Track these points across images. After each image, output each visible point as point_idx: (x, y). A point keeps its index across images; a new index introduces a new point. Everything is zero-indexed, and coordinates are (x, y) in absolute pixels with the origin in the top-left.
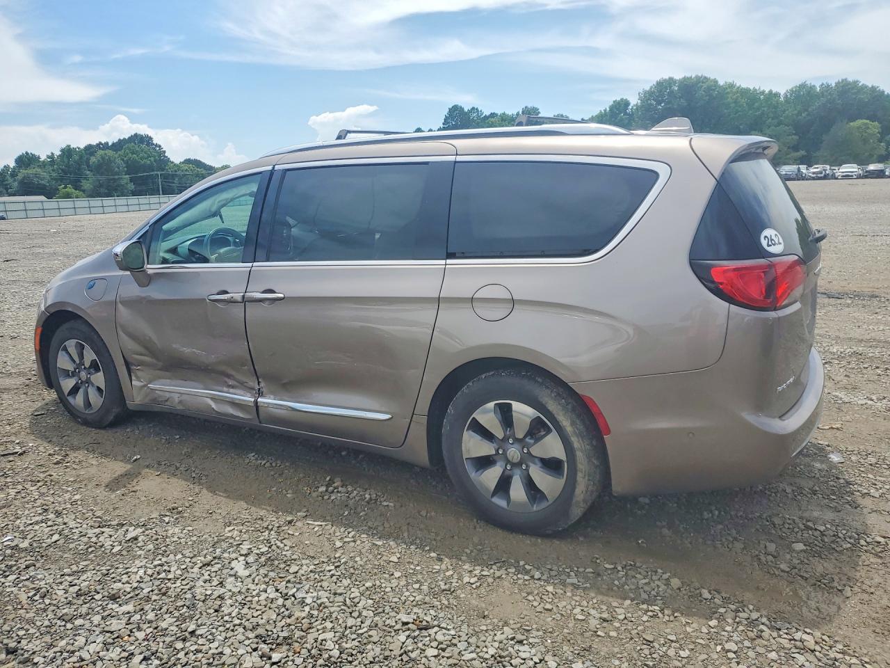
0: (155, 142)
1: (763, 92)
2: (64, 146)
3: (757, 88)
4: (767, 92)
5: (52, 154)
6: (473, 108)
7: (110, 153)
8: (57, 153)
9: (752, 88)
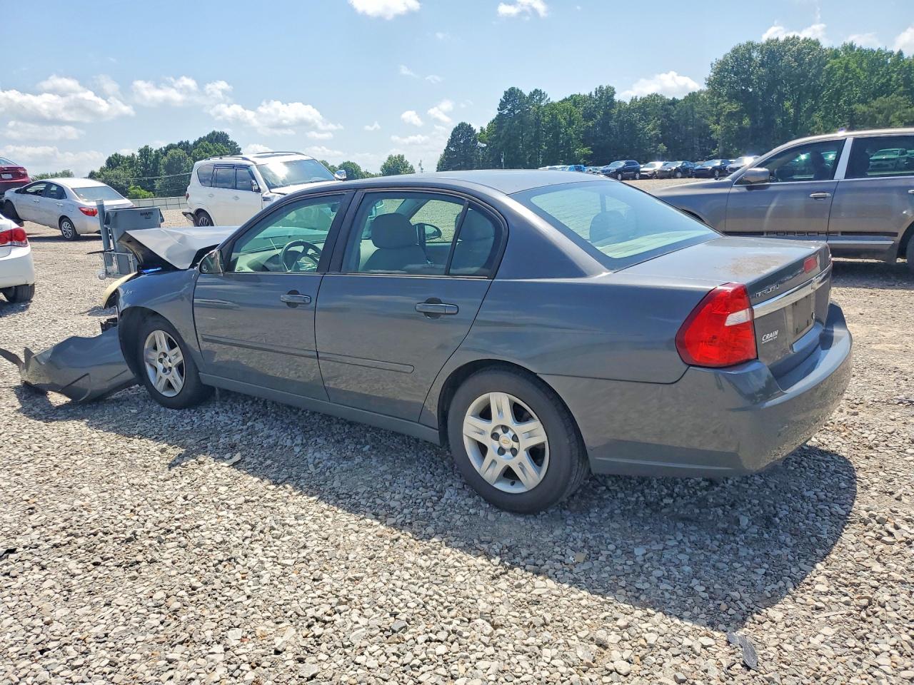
0: (230, 140)
1: (891, 53)
2: (142, 147)
3: (883, 48)
4: (896, 53)
5: (133, 154)
6: (536, 90)
7: (180, 152)
8: (137, 154)
9: (876, 49)
